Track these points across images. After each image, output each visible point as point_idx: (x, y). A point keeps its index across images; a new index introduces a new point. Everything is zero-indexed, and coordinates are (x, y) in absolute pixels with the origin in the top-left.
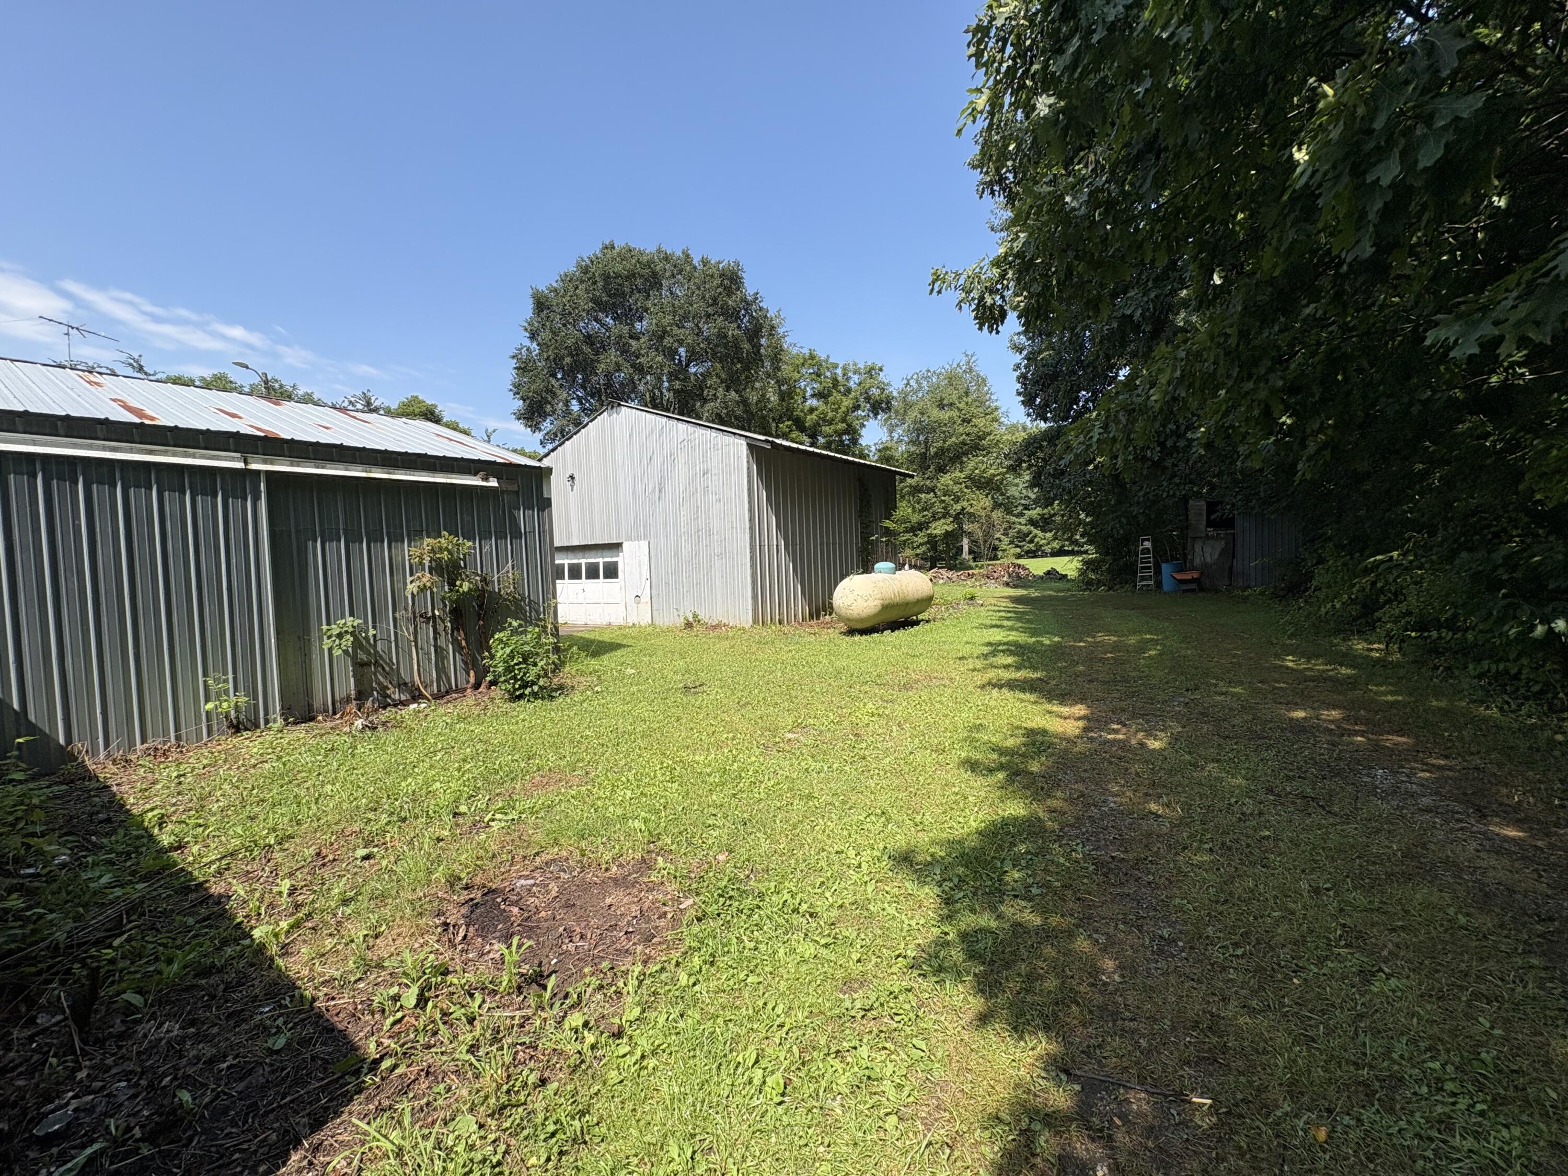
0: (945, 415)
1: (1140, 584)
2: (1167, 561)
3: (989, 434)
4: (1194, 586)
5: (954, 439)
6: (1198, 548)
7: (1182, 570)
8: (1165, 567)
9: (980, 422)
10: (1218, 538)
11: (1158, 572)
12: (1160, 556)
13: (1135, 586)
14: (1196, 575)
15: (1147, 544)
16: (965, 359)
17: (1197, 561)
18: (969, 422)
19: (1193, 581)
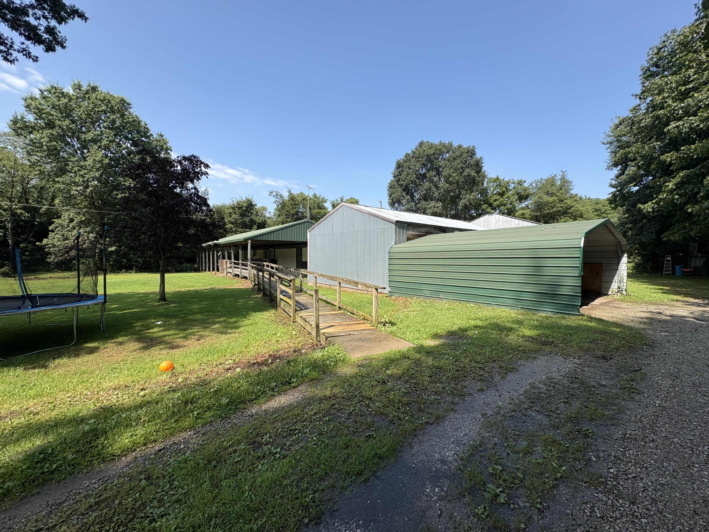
0: (550, 199)
1: (664, 273)
2: (678, 264)
3: (572, 207)
4: (691, 274)
5: (555, 209)
6: (693, 260)
7: (685, 267)
8: (677, 268)
9: (569, 202)
10: (702, 257)
11: (674, 268)
12: (675, 262)
13: (662, 274)
14: (692, 270)
15: (669, 258)
16: (561, 173)
17: (692, 265)
18: (562, 201)
19: (691, 272)
